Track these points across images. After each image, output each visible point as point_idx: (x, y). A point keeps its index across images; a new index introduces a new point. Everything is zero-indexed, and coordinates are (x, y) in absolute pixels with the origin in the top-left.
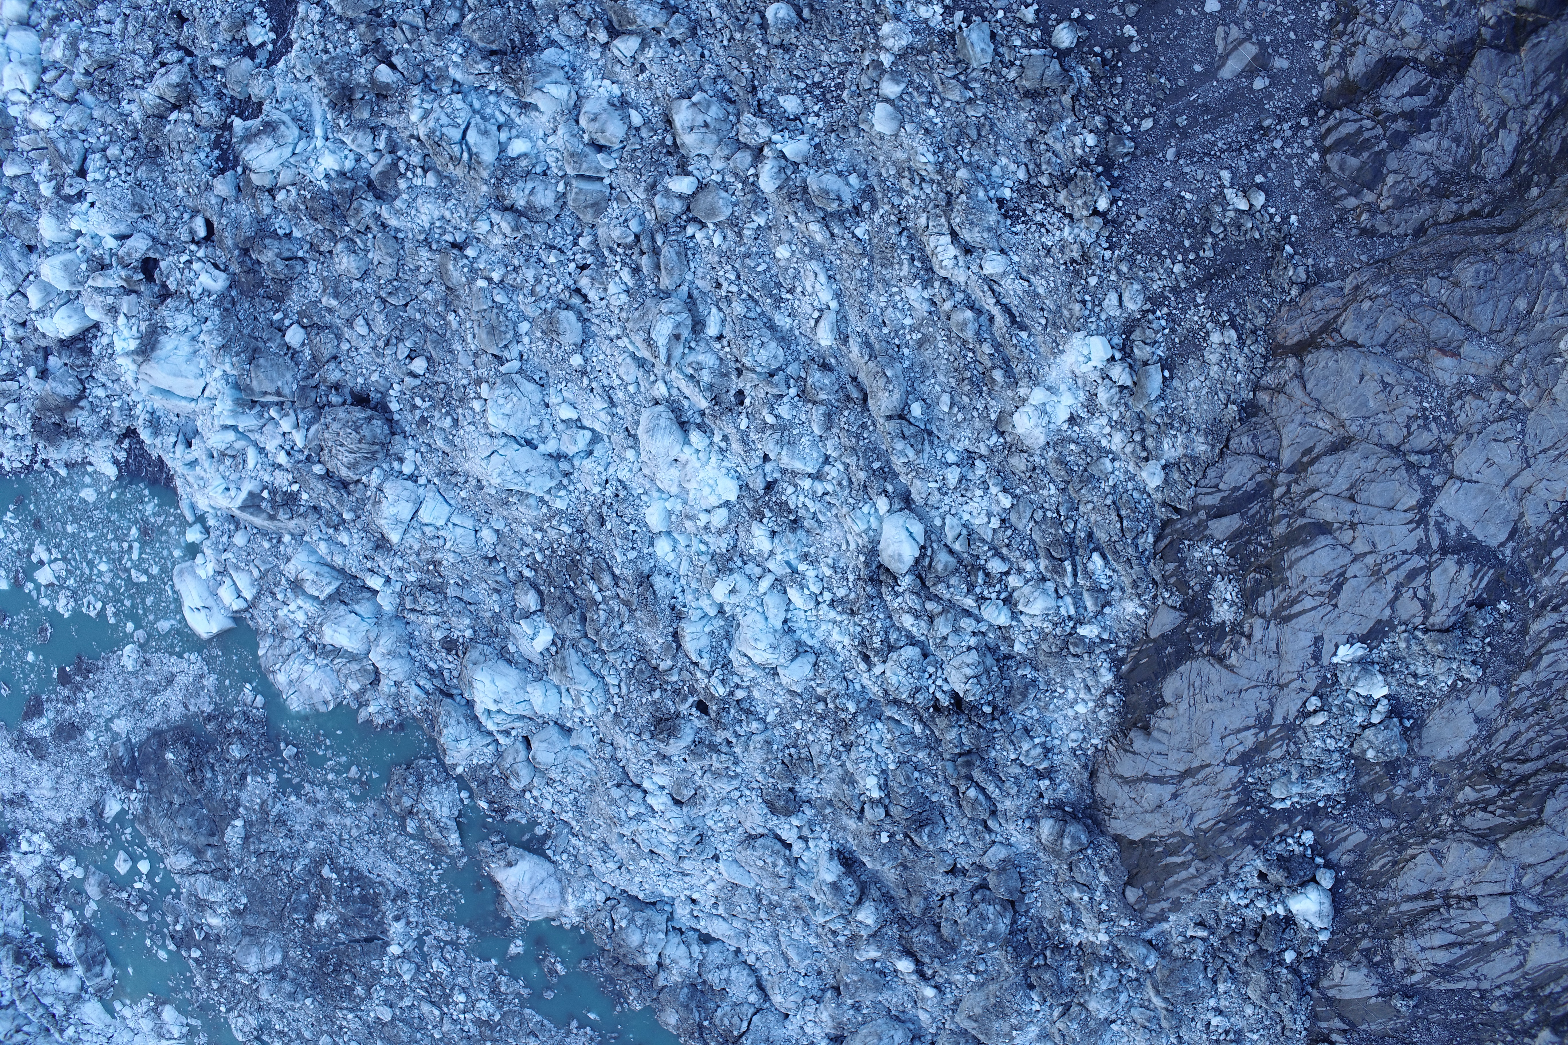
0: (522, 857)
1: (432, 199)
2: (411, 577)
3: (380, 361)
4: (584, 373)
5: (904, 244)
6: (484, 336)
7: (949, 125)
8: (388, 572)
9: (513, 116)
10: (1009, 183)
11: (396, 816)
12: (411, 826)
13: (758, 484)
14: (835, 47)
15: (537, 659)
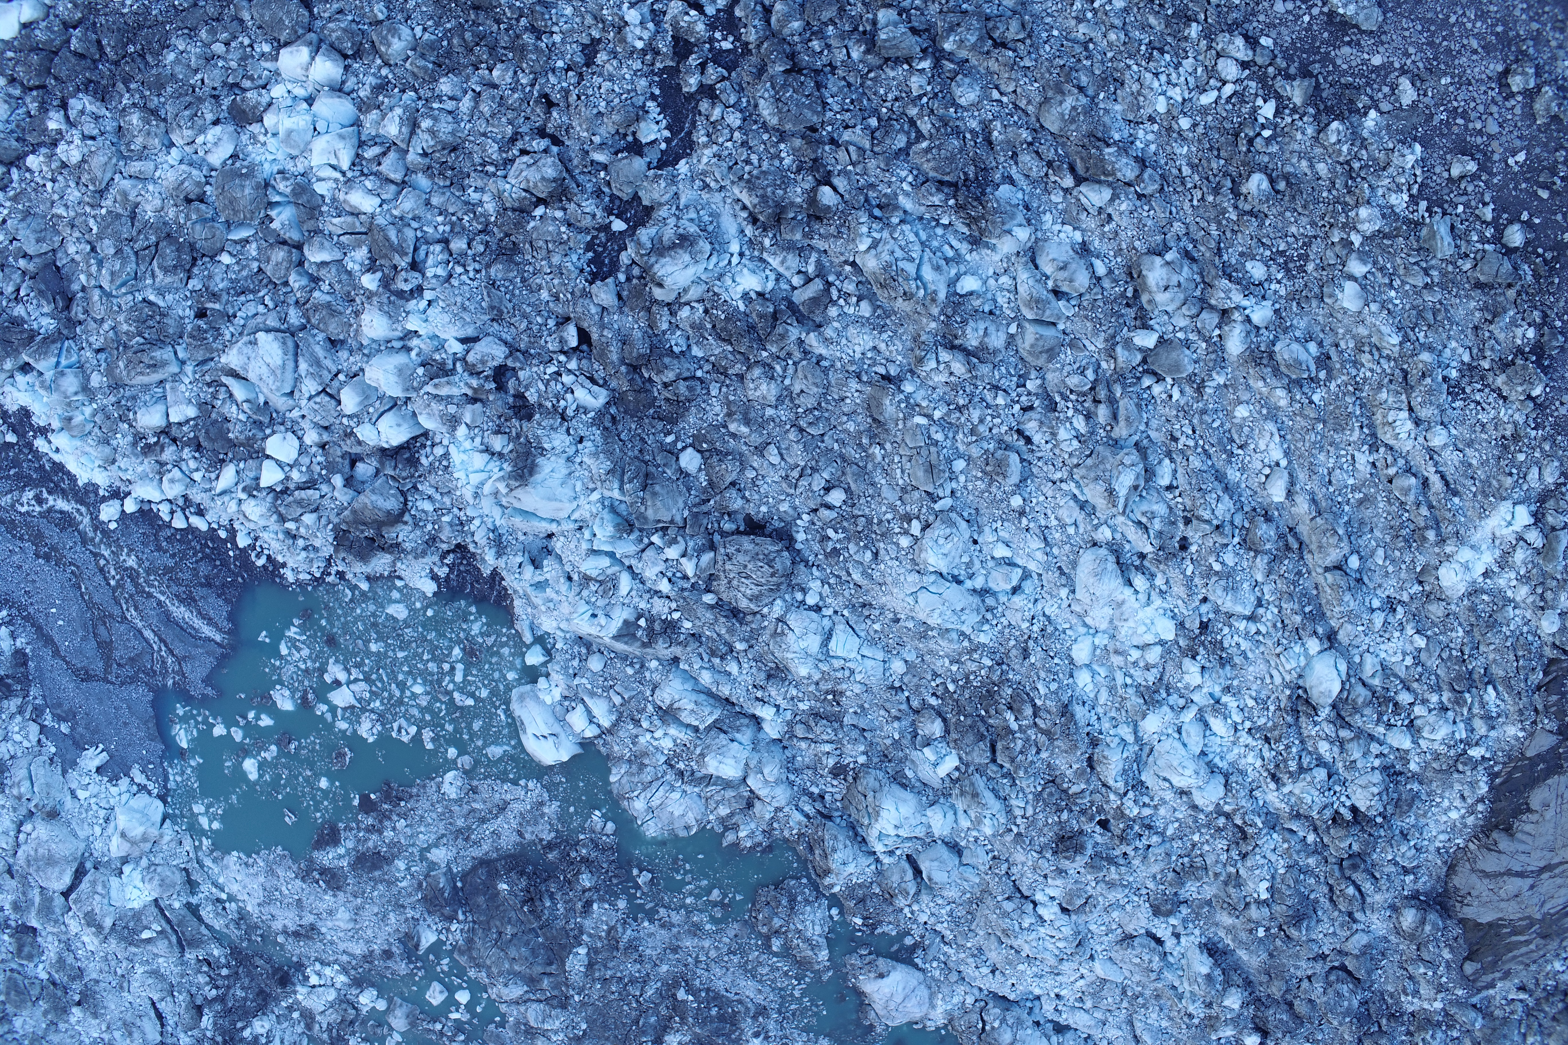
0: (894, 968)
1: (867, 330)
2: (803, 706)
3: (792, 491)
4: (1022, 513)
5: (1358, 413)
6: (920, 474)
7: (1407, 307)
8: (780, 701)
9: (963, 252)
10: (1454, 364)
11: (760, 935)
12: (776, 944)
13: (1194, 625)
14: (1304, 220)
15: (936, 784)
